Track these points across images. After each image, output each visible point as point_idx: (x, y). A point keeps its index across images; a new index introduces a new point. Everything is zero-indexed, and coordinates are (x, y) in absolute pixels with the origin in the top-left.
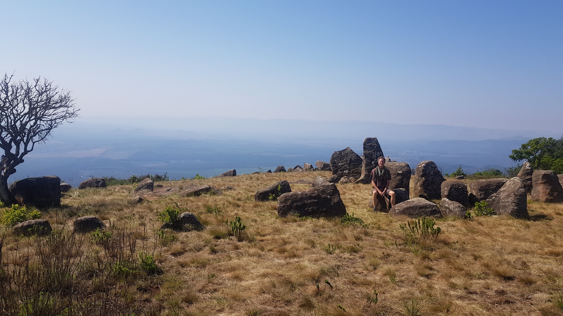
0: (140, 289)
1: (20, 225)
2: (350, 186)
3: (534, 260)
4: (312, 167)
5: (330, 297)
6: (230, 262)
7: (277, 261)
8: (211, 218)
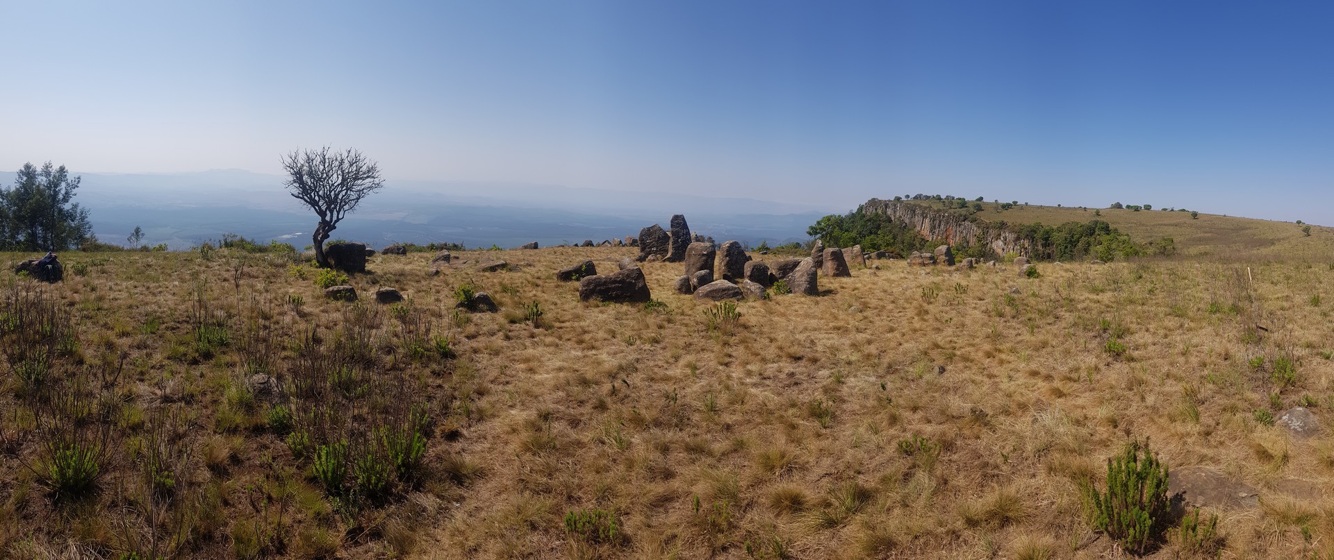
0: (433, 372)
1: (331, 289)
2: (657, 264)
3: (821, 336)
4: (621, 242)
5: (627, 396)
6: (523, 352)
7: (573, 352)
8: (506, 299)
